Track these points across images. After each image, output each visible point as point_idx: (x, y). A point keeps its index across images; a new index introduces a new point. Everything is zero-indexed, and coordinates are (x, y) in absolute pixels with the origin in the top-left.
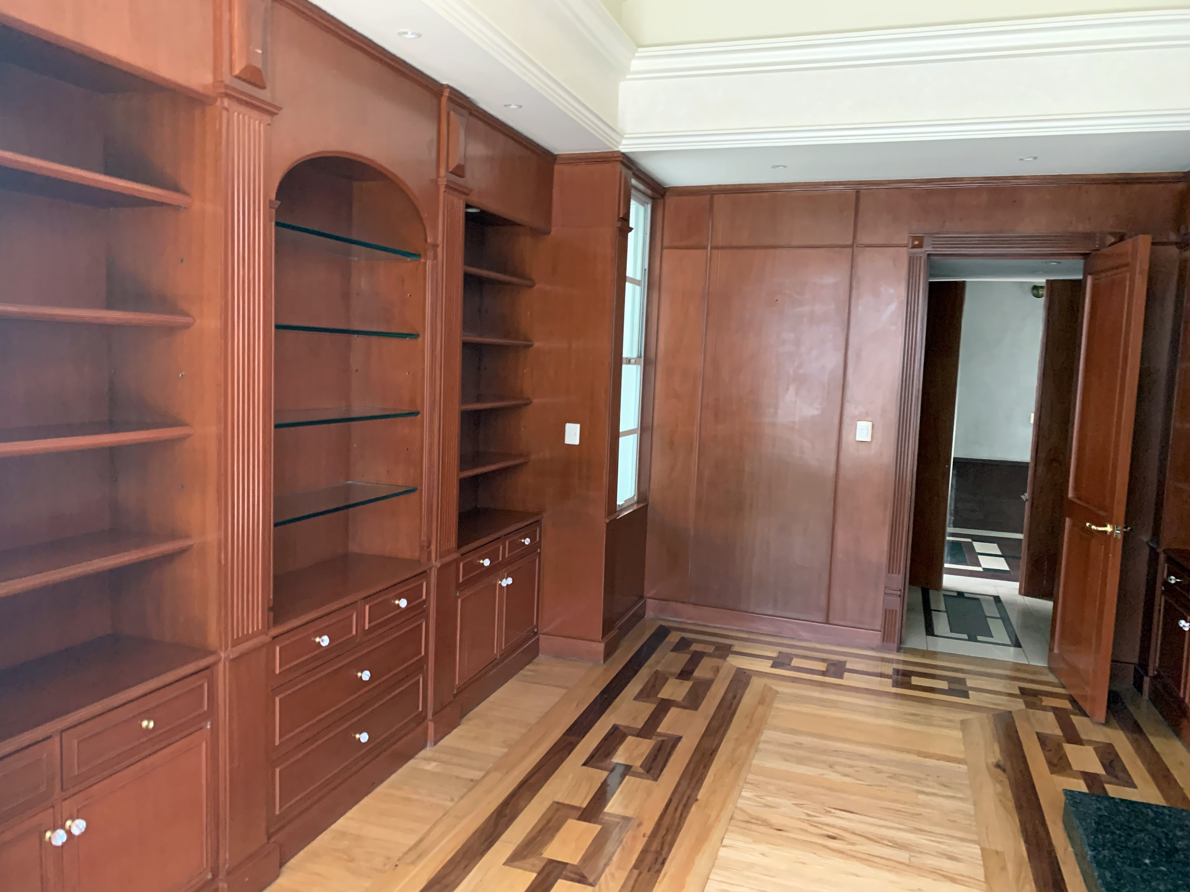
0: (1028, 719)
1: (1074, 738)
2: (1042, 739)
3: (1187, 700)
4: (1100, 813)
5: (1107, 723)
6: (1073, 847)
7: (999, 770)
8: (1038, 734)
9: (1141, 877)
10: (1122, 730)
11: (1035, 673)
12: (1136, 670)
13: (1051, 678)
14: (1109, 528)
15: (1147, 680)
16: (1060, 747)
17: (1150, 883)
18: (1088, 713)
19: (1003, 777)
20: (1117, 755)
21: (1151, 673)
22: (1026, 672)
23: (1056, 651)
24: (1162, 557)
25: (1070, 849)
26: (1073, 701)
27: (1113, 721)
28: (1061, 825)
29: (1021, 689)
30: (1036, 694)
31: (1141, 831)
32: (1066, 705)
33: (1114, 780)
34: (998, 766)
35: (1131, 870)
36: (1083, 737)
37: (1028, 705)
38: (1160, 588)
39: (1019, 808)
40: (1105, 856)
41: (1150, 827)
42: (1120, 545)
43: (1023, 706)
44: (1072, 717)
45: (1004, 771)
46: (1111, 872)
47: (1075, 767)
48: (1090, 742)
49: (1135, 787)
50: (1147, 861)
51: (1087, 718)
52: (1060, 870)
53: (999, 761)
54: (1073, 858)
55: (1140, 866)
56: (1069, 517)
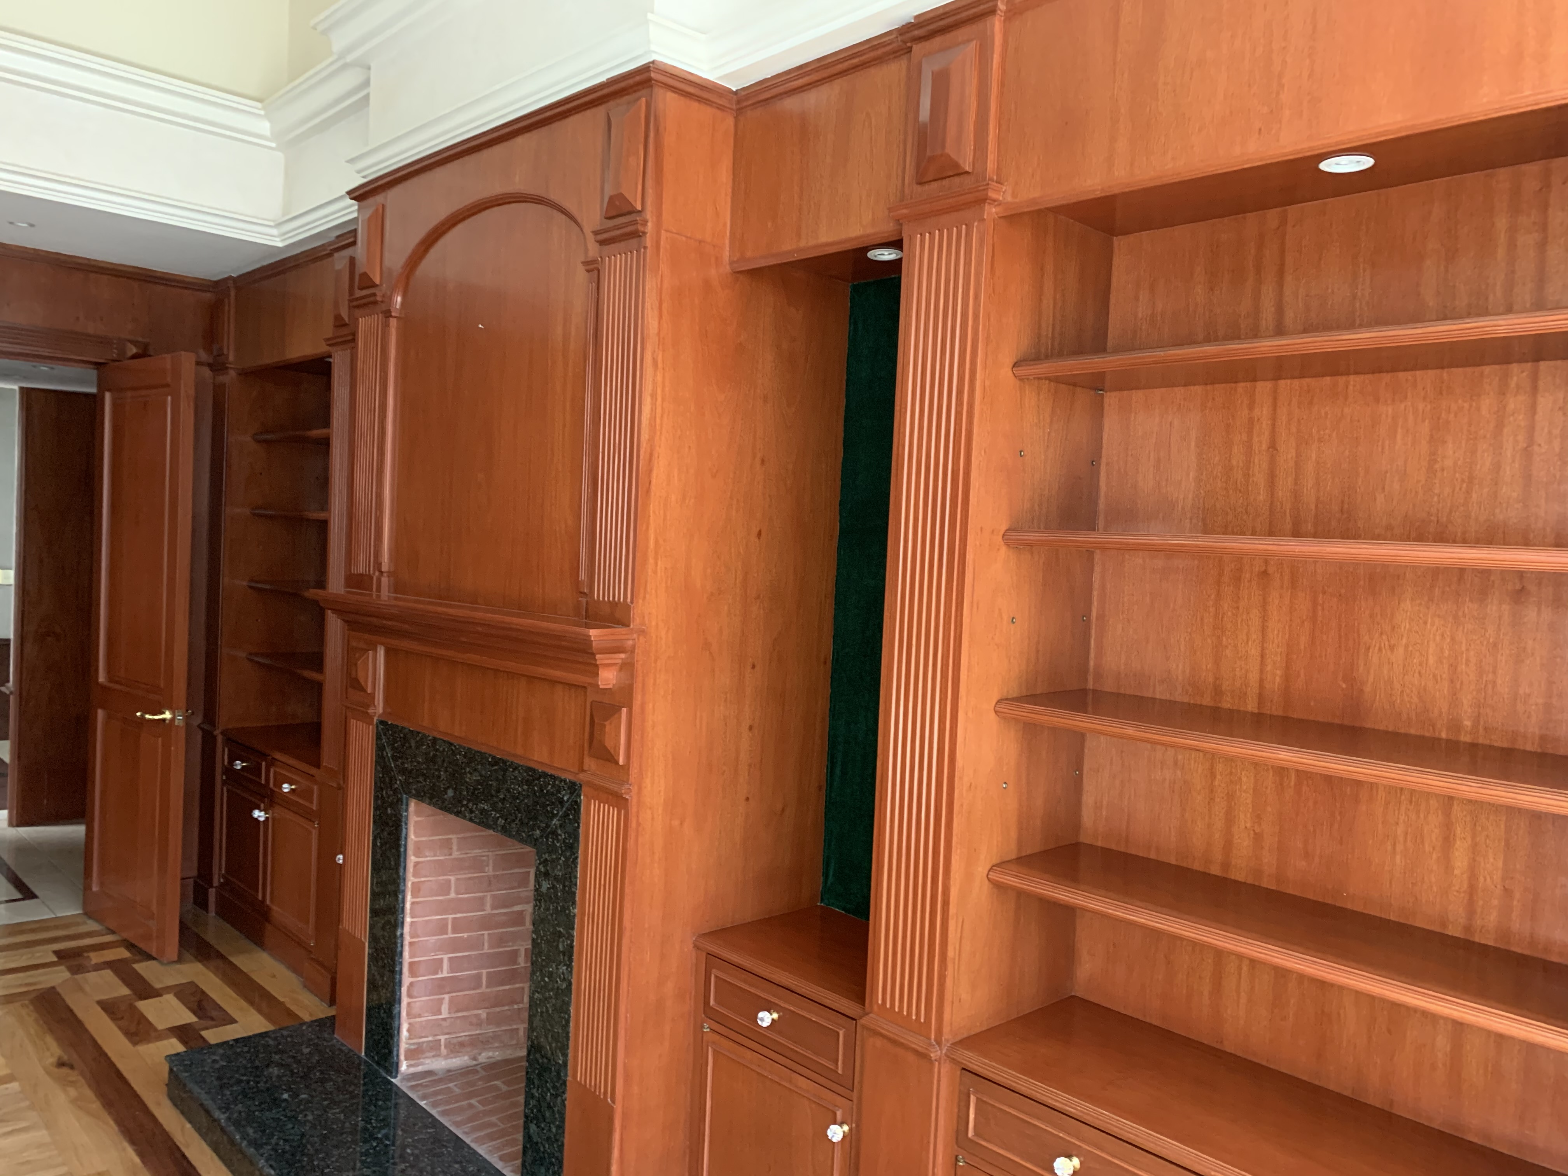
0: (81, 989)
1: (146, 991)
2: (109, 1008)
3: (268, 902)
4: (217, 1066)
5: (180, 960)
6: (190, 1122)
7: (65, 1071)
8: (100, 1003)
9: (285, 1116)
10: (200, 961)
11: (66, 926)
12: (195, 882)
13: (92, 926)
14: (167, 715)
15: (212, 892)
16: (133, 1008)
17: (296, 1118)
18: (154, 954)
19: (74, 1076)
20: (203, 992)
21: (216, 883)
22: (56, 927)
23: (95, 888)
24: (220, 739)
25: (188, 1126)
26: (130, 946)
27: (188, 956)
28: (167, 1103)
29: (57, 953)
30: (78, 953)
31: (268, 1066)
32: (123, 953)
33: (213, 1023)
34: (61, 1064)
35: (274, 1114)
36: (157, 986)
37: (76, 970)
38: (219, 777)
39: (108, 1105)
40: (240, 1112)
41: (277, 1057)
42: (182, 734)
43: (67, 975)
44: (136, 966)
45: (72, 1067)
46: (254, 1128)
47: (160, 1027)
48: (168, 989)
49: (235, 1021)
50: (285, 1096)
51: (154, 962)
52: (184, 1156)
53: (59, 1058)
54: (196, 1136)
55: (279, 1106)
56: (103, 708)
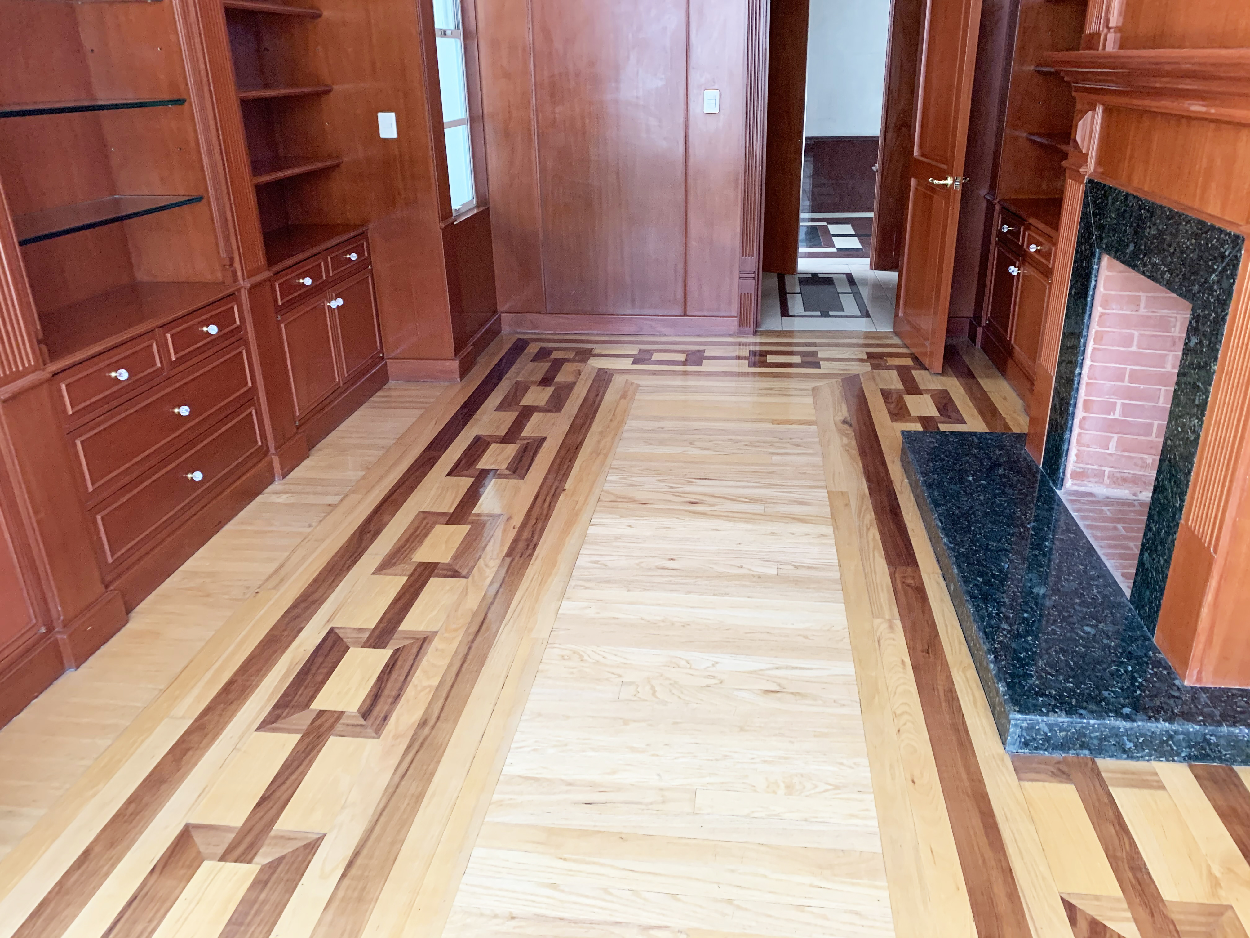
0: (874, 379)
1: (913, 388)
2: (886, 395)
3: (1012, 342)
4: (932, 446)
5: (943, 373)
6: (908, 479)
7: (846, 426)
8: (881, 390)
9: (965, 492)
10: (957, 377)
11: (880, 338)
12: (971, 323)
13: (896, 341)
14: (949, 181)
15: (980, 330)
16: (900, 399)
17: (972, 495)
18: (927, 366)
19: (850, 431)
20: (951, 398)
21: (983, 324)
22: (874, 338)
23: (901, 314)
24: (997, 208)
25: (906, 481)
26: (915, 358)
27: (950, 371)
28: (898, 463)
29: (868, 354)
30: (882, 356)
31: (966, 455)
32: (909, 362)
33: (947, 419)
34: (845, 422)
35: (957, 488)
36: (922, 387)
37: (875, 367)
38: (994, 239)
39: (863, 453)
40: (934, 479)
41: (975, 451)
42: (959, 197)
43: (870, 368)
44: (913, 372)
45: (851, 425)
46: (939, 492)
47: (914, 413)
48: (927, 391)
49: (965, 423)
50: (970, 478)
51: (927, 371)
52: (896, 498)
53: (846, 418)
54: (909, 488)
55: (963, 483)
56: (916, 177)
